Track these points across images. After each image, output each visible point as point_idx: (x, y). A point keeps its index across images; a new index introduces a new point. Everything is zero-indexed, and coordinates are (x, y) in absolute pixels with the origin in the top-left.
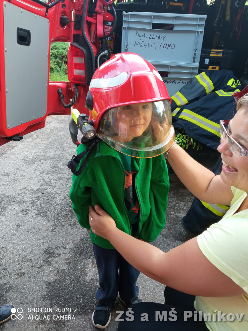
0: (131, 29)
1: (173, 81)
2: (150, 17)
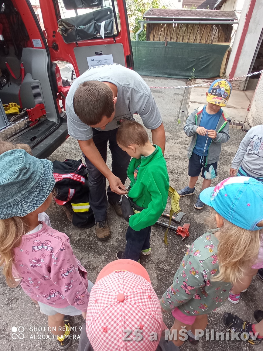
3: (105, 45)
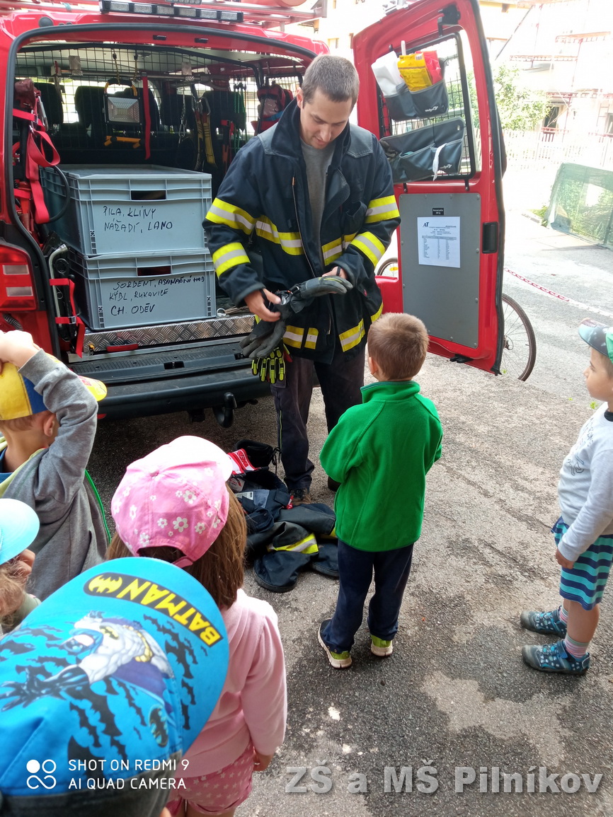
0: (95, 203)
1: (179, 279)
2: (126, 182)
3: (451, 195)
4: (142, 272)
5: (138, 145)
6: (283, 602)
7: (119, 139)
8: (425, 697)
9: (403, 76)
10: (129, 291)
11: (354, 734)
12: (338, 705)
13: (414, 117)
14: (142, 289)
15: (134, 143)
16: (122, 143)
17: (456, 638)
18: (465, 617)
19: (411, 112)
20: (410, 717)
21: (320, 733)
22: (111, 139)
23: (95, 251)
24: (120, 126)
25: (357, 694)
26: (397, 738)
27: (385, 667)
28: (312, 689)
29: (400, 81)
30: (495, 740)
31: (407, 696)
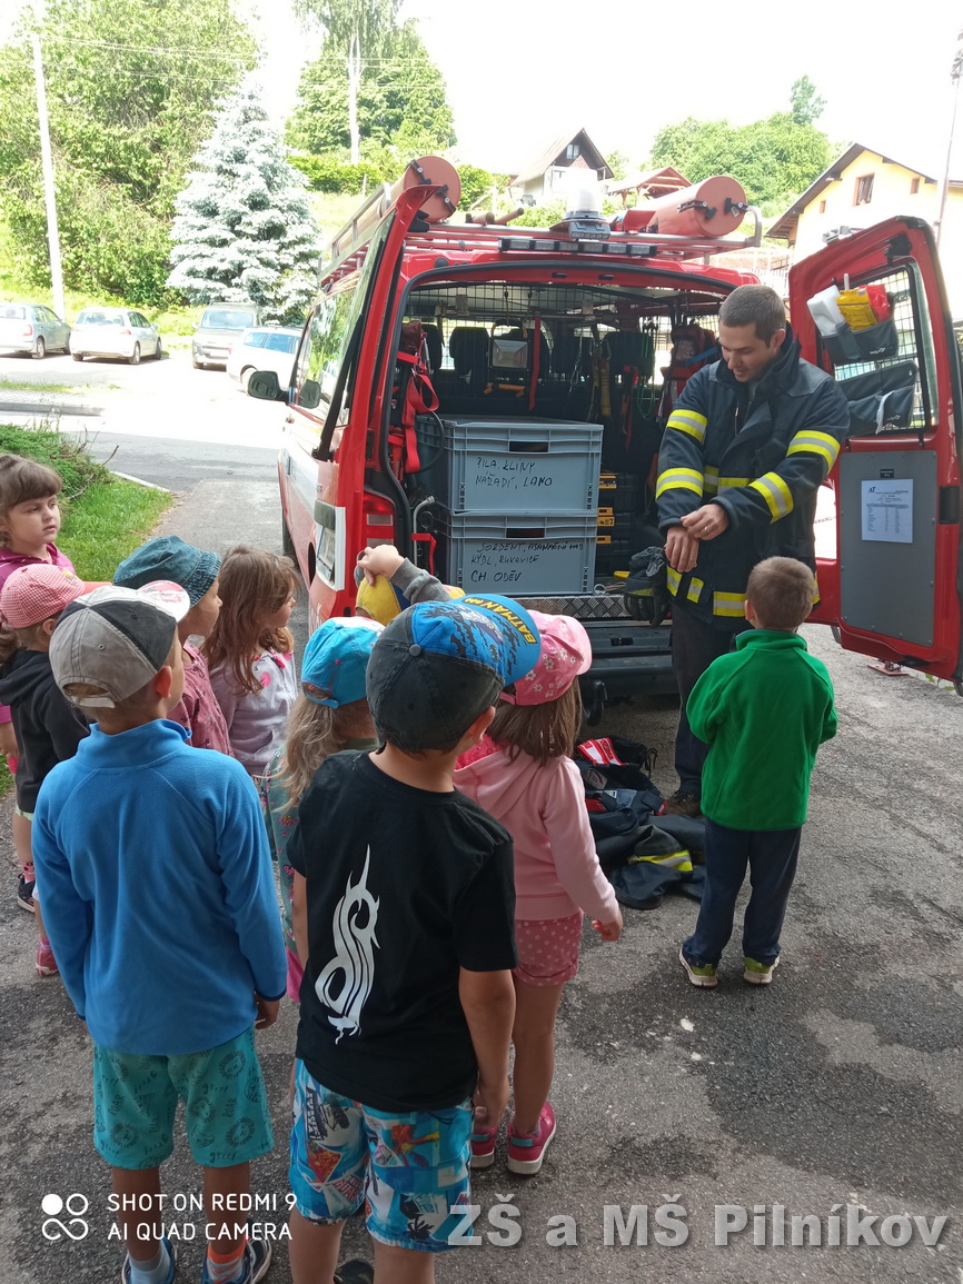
0: (470, 453)
1: (553, 544)
2: (505, 431)
3: (902, 452)
4: (512, 533)
5: (522, 393)
6: (641, 918)
7: (501, 386)
8: (803, 1029)
9: (844, 314)
10: (494, 555)
11: (708, 1046)
12: (692, 1019)
13: (858, 361)
14: (509, 553)
15: (518, 391)
16: (503, 390)
17: (857, 983)
18: (875, 965)
19: (854, 354)
20: (780, 1043)
21: (667, 1038)
22: (492, 387)
23: (462, 507)
24: (504, 372)
25: (718, 1013)
26: (760, 1058)
27: (758, 996)
28: (665, 1001)
29: (840, 319)
30: (882, 1078)
31: (780, 1024)
